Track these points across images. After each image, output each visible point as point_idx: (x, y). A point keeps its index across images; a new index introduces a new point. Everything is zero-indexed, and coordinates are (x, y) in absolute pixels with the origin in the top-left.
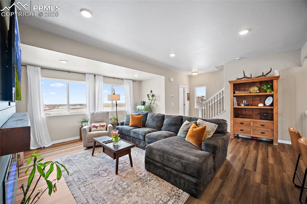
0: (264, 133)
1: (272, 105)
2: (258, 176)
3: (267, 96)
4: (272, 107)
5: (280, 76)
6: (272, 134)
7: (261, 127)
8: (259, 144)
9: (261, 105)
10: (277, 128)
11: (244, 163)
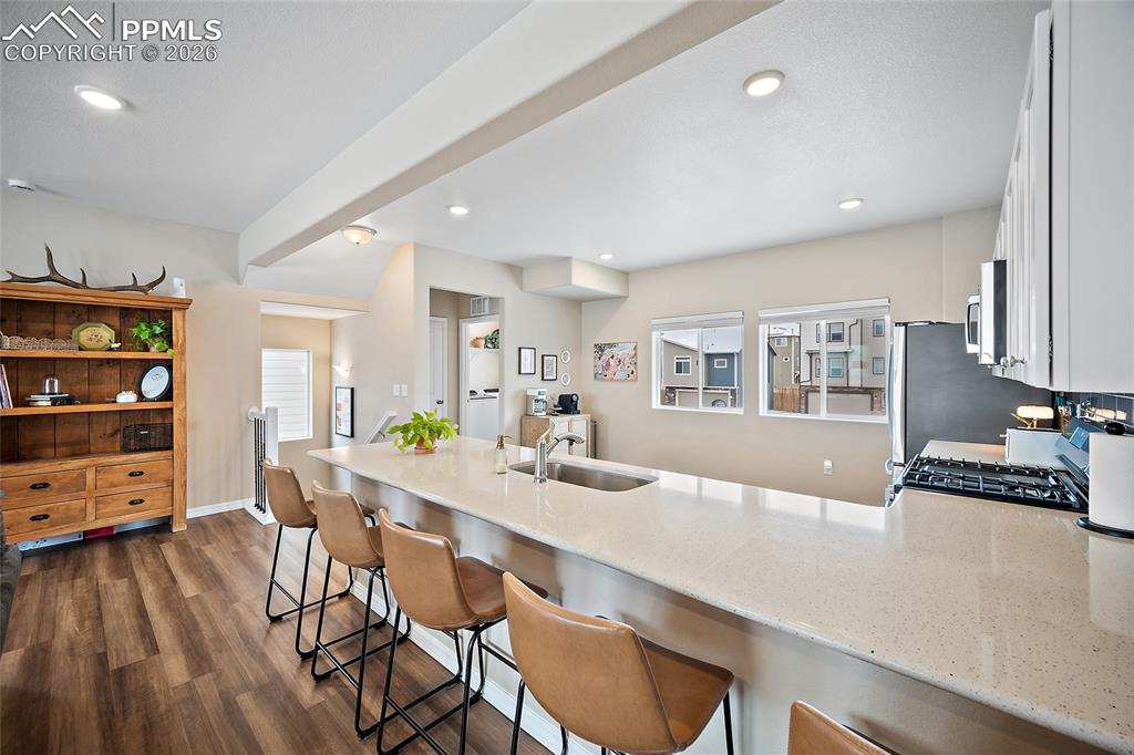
0: (142, 501)
1: (168, 395)
2: (173, 661)
3: (147, 365)
4: (167, 404)
5: (191, 300)
6: (169, 495)
7: (129, 483)
8: (123, 549)
9: (127, 398)
10: (185, 474)
11: (100, 651)
